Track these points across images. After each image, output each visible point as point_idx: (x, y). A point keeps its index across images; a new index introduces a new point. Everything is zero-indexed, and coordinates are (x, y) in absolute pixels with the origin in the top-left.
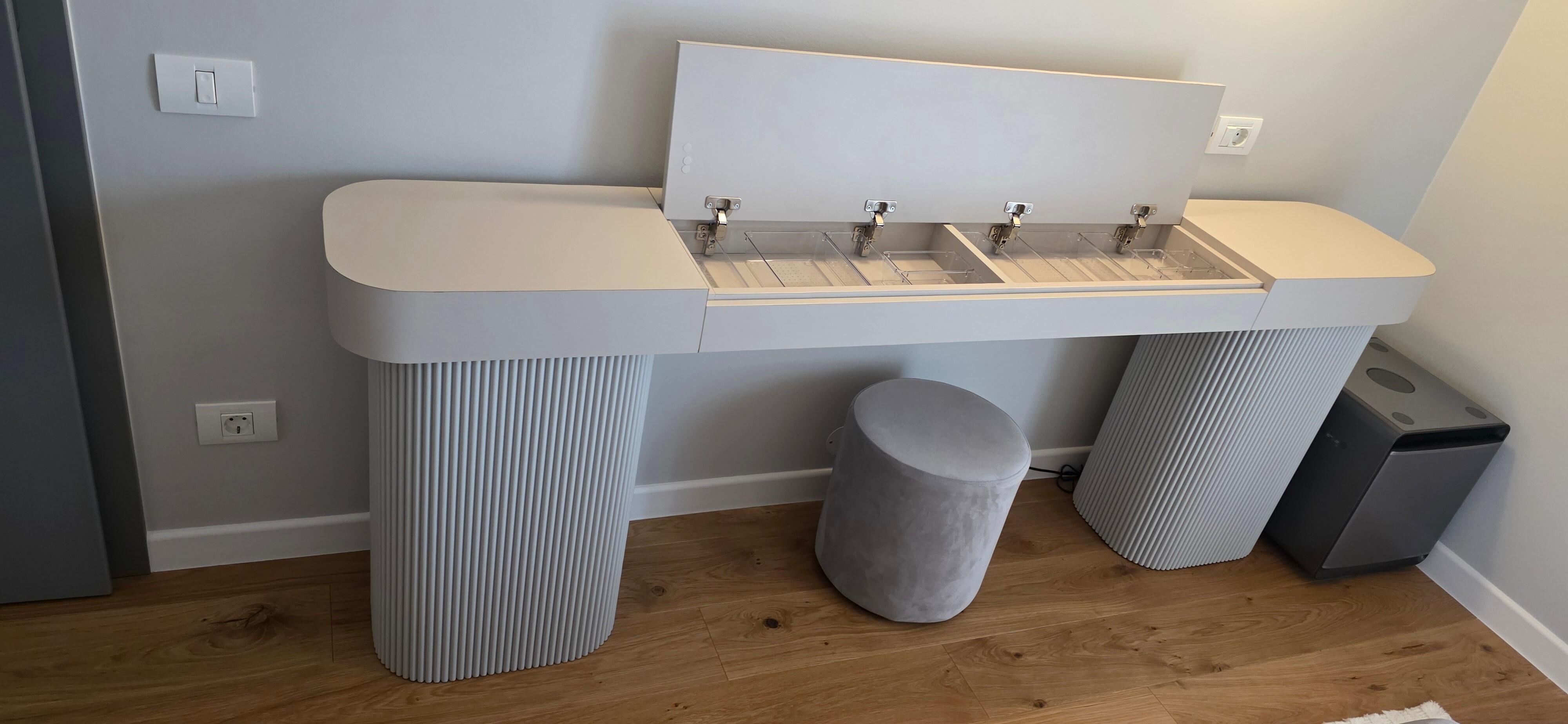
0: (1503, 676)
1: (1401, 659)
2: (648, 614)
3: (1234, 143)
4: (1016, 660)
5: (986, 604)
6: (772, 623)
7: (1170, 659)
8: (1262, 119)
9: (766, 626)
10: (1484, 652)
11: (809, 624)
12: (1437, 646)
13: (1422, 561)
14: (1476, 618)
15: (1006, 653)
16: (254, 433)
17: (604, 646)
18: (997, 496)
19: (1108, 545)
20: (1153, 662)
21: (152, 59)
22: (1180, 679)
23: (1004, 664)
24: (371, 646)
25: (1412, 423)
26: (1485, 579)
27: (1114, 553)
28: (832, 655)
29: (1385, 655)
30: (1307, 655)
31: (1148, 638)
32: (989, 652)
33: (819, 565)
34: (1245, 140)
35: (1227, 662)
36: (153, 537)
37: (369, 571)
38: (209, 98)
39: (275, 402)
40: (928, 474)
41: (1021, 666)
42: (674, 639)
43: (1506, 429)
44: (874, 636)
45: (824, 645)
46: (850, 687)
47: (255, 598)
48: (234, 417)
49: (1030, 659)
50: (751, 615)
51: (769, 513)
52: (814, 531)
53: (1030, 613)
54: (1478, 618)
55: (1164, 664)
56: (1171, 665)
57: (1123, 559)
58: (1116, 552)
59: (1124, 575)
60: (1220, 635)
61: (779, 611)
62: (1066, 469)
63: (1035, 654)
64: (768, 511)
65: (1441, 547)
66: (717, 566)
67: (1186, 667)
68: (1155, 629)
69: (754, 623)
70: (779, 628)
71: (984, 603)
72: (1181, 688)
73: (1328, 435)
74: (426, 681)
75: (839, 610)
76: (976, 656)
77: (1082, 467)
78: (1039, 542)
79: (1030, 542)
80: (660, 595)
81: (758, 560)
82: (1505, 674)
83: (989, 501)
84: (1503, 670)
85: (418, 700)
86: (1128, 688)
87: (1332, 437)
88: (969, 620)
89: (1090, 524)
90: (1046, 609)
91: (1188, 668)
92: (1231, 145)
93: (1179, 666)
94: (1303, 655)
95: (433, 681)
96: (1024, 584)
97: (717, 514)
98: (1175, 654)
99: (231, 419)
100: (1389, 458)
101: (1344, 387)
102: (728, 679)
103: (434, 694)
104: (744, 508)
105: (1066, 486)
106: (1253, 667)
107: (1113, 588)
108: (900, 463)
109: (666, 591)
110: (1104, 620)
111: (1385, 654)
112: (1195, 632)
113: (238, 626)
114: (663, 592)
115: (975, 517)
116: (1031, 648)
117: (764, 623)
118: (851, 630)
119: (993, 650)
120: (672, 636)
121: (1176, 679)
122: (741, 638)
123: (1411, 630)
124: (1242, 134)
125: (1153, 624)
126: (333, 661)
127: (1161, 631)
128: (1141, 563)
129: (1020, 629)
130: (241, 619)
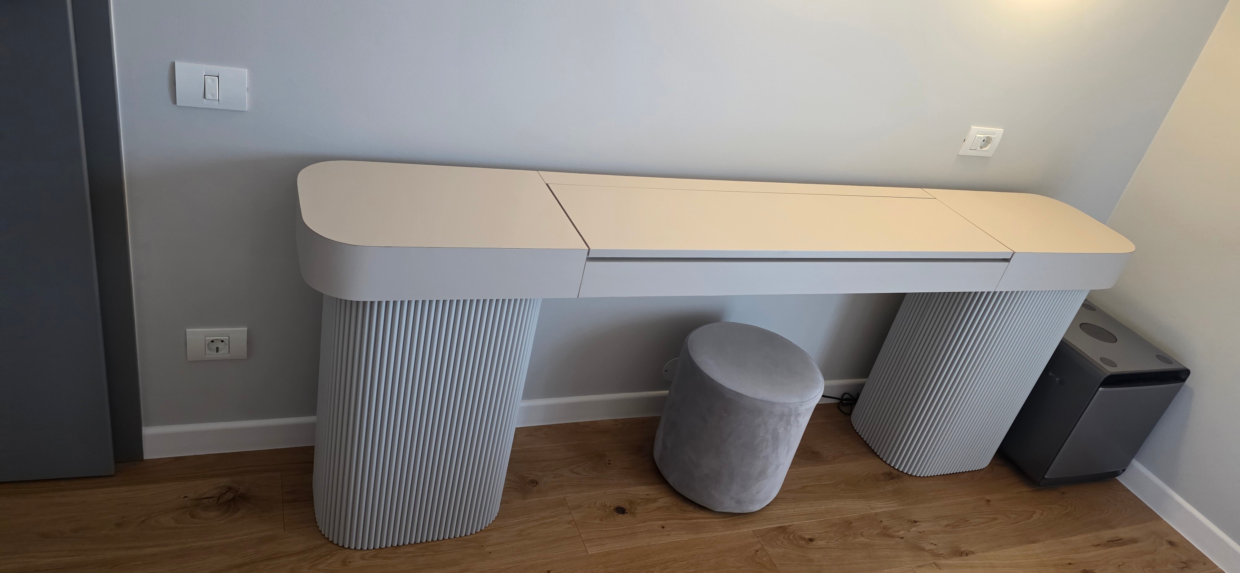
0: (1184, 565)
1: (1105, 550)
2: (525, 501)
3: (981, 147)
4: (809, 544)
5: (785, 499)
6: (621, 510)
7: (928, 546)
8: (1001, 130)
9: (616, 512)
10: (1168, 546)
11: (650, 512)
12: (1134, 541)
13: (1121, 474)
14: (1162, 519)
15: (804, 539)
16: (229, 353)
17: (492, 525)
18: (799, 415)
19: (879, 456)
20: (916, 548)
21: (173, 66)
22: (936, 561)
23: (801, 546)
24: (314, 520)
25: (1116, 366)
26: (1170, 489)
27: (883, 462)
28: (667, 536)
29: (1094, 547)
30: (1033, 545)
31: (911, 529)
32: (789, 537)
33: (657, 467)
34: (989, 146)
35: (972, 549)
36: (148, 431)
37: (313, 462)
38: (213, 95)
39: (246, 329)
40: (746, 396)
41: (814, 548)
42: (546, 521)
43: (1187, 372)
44: (700, 522)
45: (661, 528)
46: (682, 561)
47: (225, 481)
48: (215, 339)
49: (821, 543)
50: (605, 503)
51: (617, 424)
52: (652, 439)
53: (820, 507)
54: (1164, 519)
55: (923, 549)
56: (929, 550)
57: (890, 467)
58: (885, 462)
59: (891, 479)
60: (966, 528)
61: (626, 501)
62: (846, 396)
63: (823, 539)
64: (617, 423)
65: (1135, 463)
66: (577, 465)
67: (940, 553)
68: (916, 522)
69: (607, 510)
70: (626, 514)
71: (784, 498)
72: (937, 568)
73: (1050, 374)
74: (356, 548)
75: (673, 502)
76: (778, 540)
77: (858, 395)
78: (825, 452)
79: (818, 452)
80: (534, 486)
81: (609, 461)
82: (1185, 563)
83: (793, 418)
84: (1184, 560)
85: (350, 563)
86: (896, 567)
87: (1053, 375)
88: (773, 512)
89: (865, 439)
90: (833, 505)
91: (942, 553)
92: (979, 148)
93: (935, 551)
94: (1031, 545)
95: (361, 549)
96: (814, 485)
97: (576, 424)
98: (932, 542)
99: (212, 341)
100: (1098, 392)
101: (1063, 338)
102: (588, 553)
103: (363, 558)
104: (598, 421)
105: (845, 409)
106: (992, 553)
107: (883, 489)
108: (724, 387)
109: (539, 483)
110: (877, 514)
111: (1094, 545)
112: (947, 526)
113: (211, 502)
114: (536, 483)
115: (781, 430)
116: (821, 534)
117: (614, 509)
118: (681, 517)
119: (792, 535)
120: (544, 518)
121: (932, 562)
122: (597, 521)
123: (1112, 527)
124: (987, 141)
125: (914, 518)
126: (285, 531)
127: (921, 524)
128: (904, 471)
129: (812, 520)
130: (214, 497)
